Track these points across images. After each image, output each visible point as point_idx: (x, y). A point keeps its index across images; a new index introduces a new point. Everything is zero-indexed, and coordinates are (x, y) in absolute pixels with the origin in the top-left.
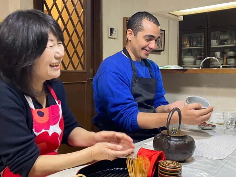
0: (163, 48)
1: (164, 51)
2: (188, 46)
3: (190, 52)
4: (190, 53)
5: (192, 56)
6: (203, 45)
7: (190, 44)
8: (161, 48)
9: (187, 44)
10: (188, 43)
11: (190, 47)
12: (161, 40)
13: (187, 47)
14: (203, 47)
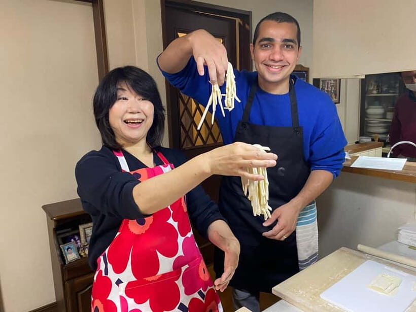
0: (337, 99)
1: (339, 103)
2: (375, 92)
3: (377, 100)
4: (377, 102)
5: (380, 107)
6: (398, 91)
7: (378, 89)
8: (335, 99)
9: (373, 90)
10: (375, 89)
11: (378, 93)
12: (335, 88)
13: (374, 94)
14: (398, 94)
